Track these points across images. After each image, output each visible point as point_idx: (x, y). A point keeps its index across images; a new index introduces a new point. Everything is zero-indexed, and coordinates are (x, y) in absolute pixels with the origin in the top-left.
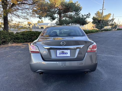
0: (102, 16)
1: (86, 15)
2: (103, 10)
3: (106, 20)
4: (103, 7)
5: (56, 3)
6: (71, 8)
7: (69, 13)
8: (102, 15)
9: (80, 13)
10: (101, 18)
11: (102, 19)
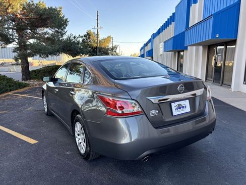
0: (98, 40)
1: (81, 37)
2: (99, 29)
3: (105, 48)
4: (98, 24)
5: (11, 2)
6: (51, 20)
7: (40, 31)
8: (97, 37)
9: (65, 31)
10: (97, 43)
11: (99, 46)
